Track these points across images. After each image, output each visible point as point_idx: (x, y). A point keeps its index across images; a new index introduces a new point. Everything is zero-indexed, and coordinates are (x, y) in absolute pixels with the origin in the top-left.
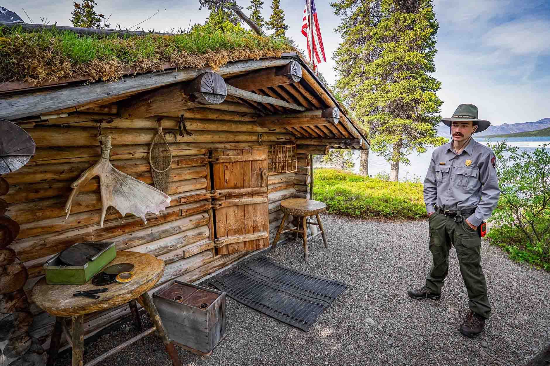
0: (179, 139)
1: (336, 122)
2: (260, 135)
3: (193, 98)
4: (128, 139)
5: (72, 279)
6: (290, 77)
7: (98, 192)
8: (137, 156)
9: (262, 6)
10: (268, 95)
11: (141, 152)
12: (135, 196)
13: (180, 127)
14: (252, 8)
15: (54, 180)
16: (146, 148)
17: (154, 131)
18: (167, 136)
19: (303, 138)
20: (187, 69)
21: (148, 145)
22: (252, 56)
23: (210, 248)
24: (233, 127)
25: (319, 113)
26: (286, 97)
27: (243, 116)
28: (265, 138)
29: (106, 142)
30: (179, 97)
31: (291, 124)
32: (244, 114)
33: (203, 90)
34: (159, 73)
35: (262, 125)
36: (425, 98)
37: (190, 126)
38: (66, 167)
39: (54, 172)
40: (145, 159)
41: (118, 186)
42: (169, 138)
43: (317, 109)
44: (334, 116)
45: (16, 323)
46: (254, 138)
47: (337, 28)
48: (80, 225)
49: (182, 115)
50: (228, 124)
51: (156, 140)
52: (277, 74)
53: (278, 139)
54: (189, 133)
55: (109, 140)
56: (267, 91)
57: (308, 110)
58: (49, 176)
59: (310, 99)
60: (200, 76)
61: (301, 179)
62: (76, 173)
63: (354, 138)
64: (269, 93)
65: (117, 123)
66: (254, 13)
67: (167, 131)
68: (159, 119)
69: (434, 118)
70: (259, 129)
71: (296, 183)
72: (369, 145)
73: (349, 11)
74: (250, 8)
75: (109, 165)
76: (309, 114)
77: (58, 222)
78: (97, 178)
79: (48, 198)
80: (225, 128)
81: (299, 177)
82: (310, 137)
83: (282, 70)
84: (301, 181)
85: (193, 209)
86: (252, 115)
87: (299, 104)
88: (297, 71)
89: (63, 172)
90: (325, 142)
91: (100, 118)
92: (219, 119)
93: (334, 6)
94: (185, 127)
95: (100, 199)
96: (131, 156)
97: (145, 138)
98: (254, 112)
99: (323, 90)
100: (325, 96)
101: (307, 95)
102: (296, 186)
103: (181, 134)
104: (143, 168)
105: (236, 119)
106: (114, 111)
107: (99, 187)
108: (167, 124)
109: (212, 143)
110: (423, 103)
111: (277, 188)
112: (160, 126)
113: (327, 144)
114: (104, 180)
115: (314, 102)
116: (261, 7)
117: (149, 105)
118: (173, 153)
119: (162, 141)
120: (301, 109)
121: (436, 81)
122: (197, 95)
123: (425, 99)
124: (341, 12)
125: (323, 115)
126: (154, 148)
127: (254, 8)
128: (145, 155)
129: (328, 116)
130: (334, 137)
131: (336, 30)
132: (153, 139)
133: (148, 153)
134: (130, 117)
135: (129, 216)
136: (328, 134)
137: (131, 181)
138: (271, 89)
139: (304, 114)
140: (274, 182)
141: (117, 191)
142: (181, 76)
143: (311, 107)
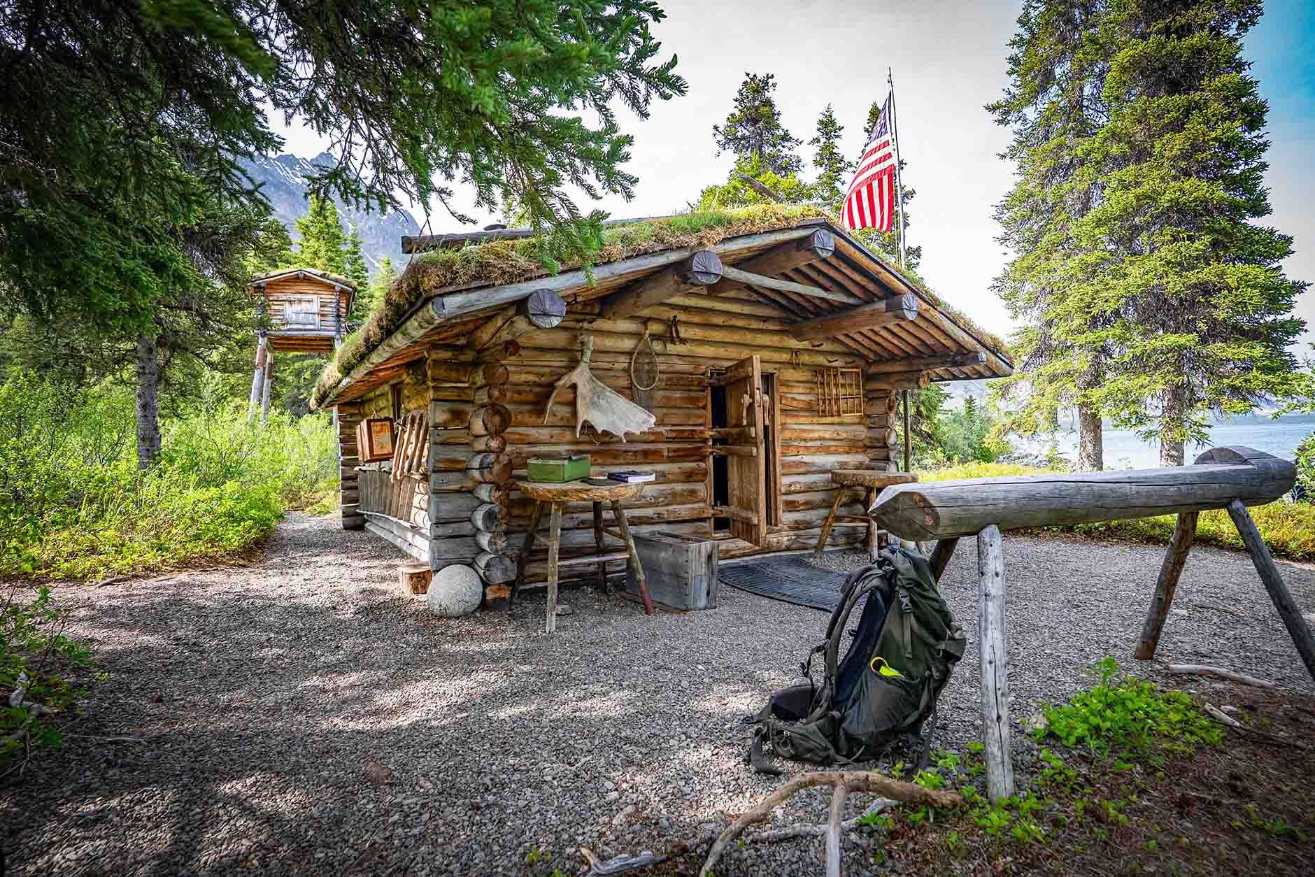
0: (670, 347)
1: (911, 316)
2: (796, 352)
3: (685, 279)
4: (609, 343)
5: (552, 476)
6: (814, 252)
7: (573, 404)
8: (616, 366)
9: (841, 133)
10: (792, 280)
11: (623, 362)
12: (613, 413)
13: (671, 333)
14: (819, 141)
15: (535, 384)
16: (628, 357)
17: (638, 335)
18: (655, 343)
19: (880, 360)
20: (680, 248)
21: (630, 353)
22: (754, 229)
23: (705, 515)
24: (749, 338)
25: (882, 305)
26: (827, 284)
27: (764, 321)
28: (805, 358)
29: (589, 341)
30: (671, 280)
31: (842, 329)
32: (765, 319)
33: (695, 269)
34: (654, 253)
35: (798, 335)
36: (1232, 282)
37: (684, 332)
38: (547, 370)
39: (536, 374)
40: (627, 371)
41: (596, 399)
42: (657, 346)
43: (880, 299)
44: (905, 307)
45: (499, 516)
46: (785, 357)
47: (1004, 150)
48: (552, 441)
49: (675, 317)
50: (742, 332)
51: (640, 347)
52: (798, 250)
53: (830, 362)
54: (683, 341)
55: (592, 341)
56: (791, 274)
57: (867, 303)
58: (531, 378)
59: (862, 283)
60: (692, 256)
61: (877, 435)
62: (555, 378)
63: (970, 352)
64: (795, 277)
65: (601, 324)
66: (822, 149)
67: (654, 337)
68: (646, 321)
69: (1273, 327)
70: (793, 343)
71: (868, 444)
72: (1011, 367)
73: (1030, 113)
74: (817, 140)
75: (587, 373)
76: (868, 309)
77: (534, 433)
78: (574, 387)
79: (527, 403)
80: (736, 337)
81: (875, 433)
82: (893, 358)
83: (803, 244)
84: (877, 440)
85: (685, 449)
86: (781, 321)
87: (851, 294)
88: (826, 243)
89: (543, 375)
90: (918, 364)
91: (582, 317)
92: (726, 324)
93: (992, 109)
94: (677, 332)
95: (575, 414)
96: (611, 365)
97: (628, 344)
98: (784, 315)
99: (878, 267)
100: (885, 276)
101: (858, 278)
102: (869, 451)
103: (673, 342)
104: (625, 383)
105: (755, 325)
106: (597, 311)
107: (575, 398)
108: (655, 328)
109: (715, 358)
110: (1226, 292)
111: (829, 447)
112: (646, 329)
113: (922, 368)
114: (581, 390)
115: (871, 287)
116: (837, 137)
117: (638, 296)
118: (662, 367)
119: (648, 350)
120: (851, 301)
121: (1277, 234)
122: (690, 276)
123: (1230, 281)
124: (1012, 117)
125: (889, 308)
126: (637, 358)
127: (823, 140)
128: (626, 365)
129: (895, 308)
130: (934, 354)
131: (1003, 157)
132: (637, 346)
133: (630, 363)
134: (615, 316)
135: (606, 433)
136: (920, 349)
137: (609, 393)
138: (797, 270)
139: (861, 309)
140: (821, 434)
141: (594, 404)
142: (673, 257)
143: (870, 298)
